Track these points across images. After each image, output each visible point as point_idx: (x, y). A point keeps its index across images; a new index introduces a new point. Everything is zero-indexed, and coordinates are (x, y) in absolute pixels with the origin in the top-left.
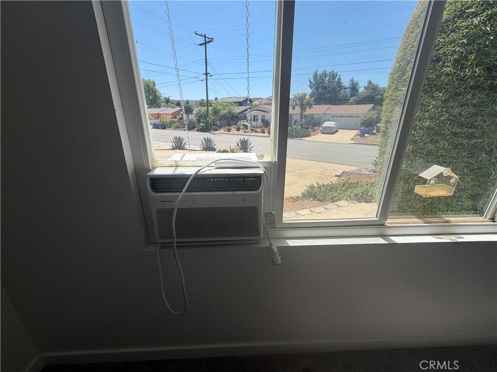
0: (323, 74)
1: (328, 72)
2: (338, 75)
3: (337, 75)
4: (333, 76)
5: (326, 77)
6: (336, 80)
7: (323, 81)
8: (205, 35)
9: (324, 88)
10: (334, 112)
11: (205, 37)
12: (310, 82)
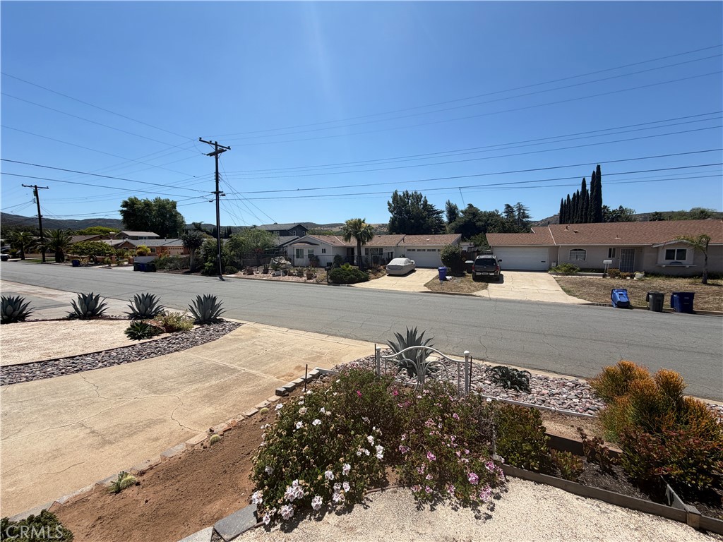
0: (404, 195)
1: (410, 193)
2: (424, 197)
3: (422, 197)
4: (418, 198)
5: (409, 199)
6: (422, 202)
7: (405, 204)
8: (216, 142)
9: (408, 212)
10: (410, 245)
11: (216, 144)
12: (389, 204)
